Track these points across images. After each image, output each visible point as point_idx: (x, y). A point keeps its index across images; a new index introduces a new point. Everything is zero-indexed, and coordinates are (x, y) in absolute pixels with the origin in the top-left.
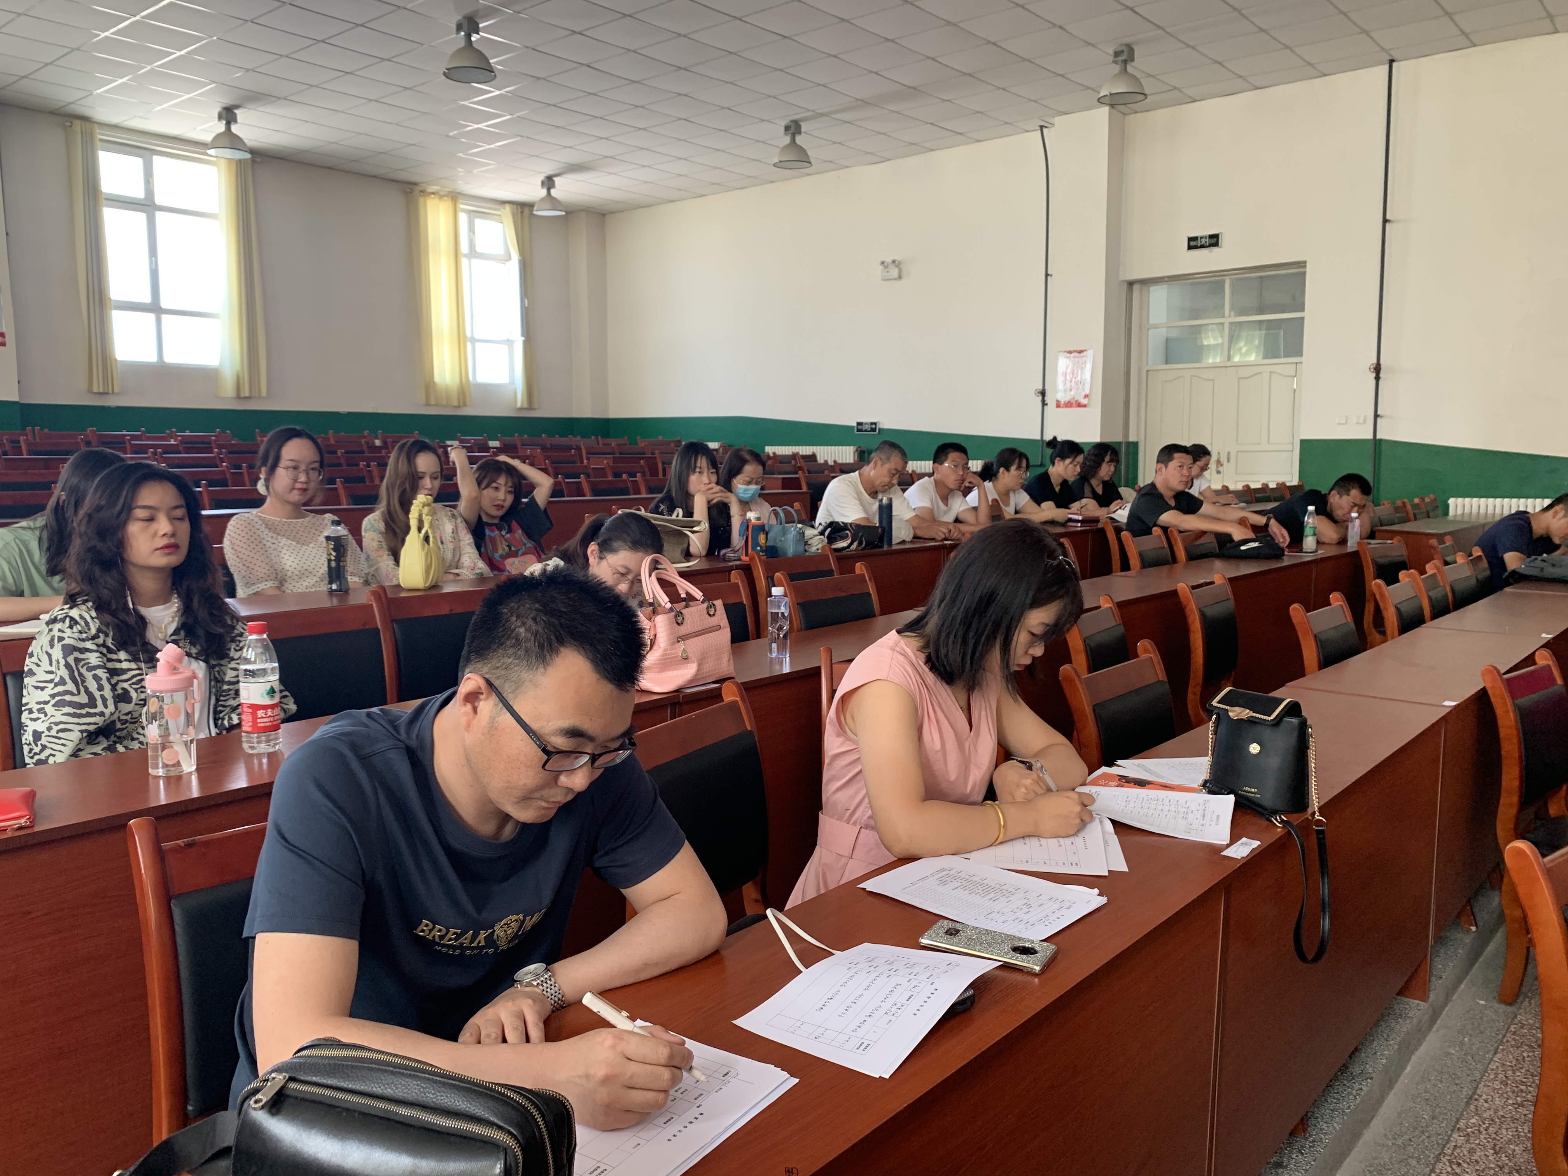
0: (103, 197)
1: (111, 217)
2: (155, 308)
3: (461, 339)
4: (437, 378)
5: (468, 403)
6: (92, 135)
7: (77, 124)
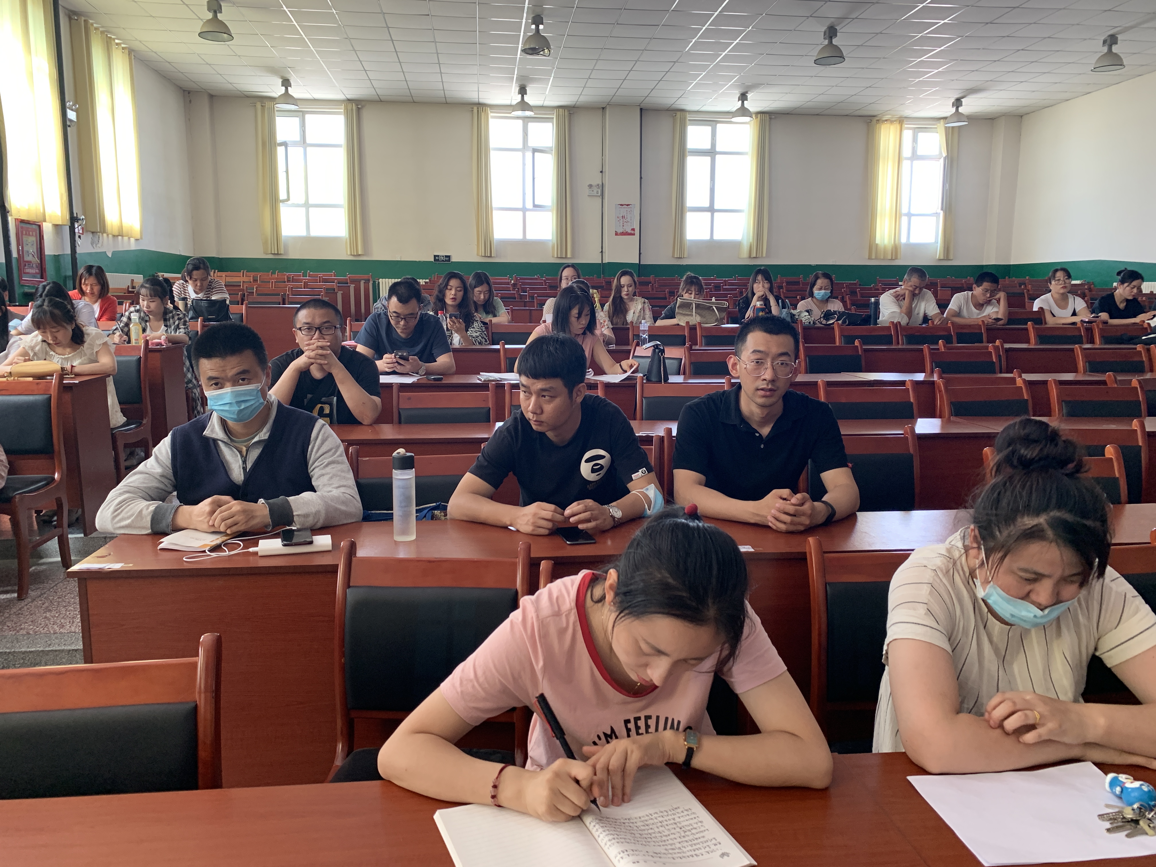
0: (688, 151)
1: (691, 161)
2: (711, 209)
3: (897, 215)
4: (878, 241)
5: (899, 257)
6: (685, 118)
7: (678, 113)
